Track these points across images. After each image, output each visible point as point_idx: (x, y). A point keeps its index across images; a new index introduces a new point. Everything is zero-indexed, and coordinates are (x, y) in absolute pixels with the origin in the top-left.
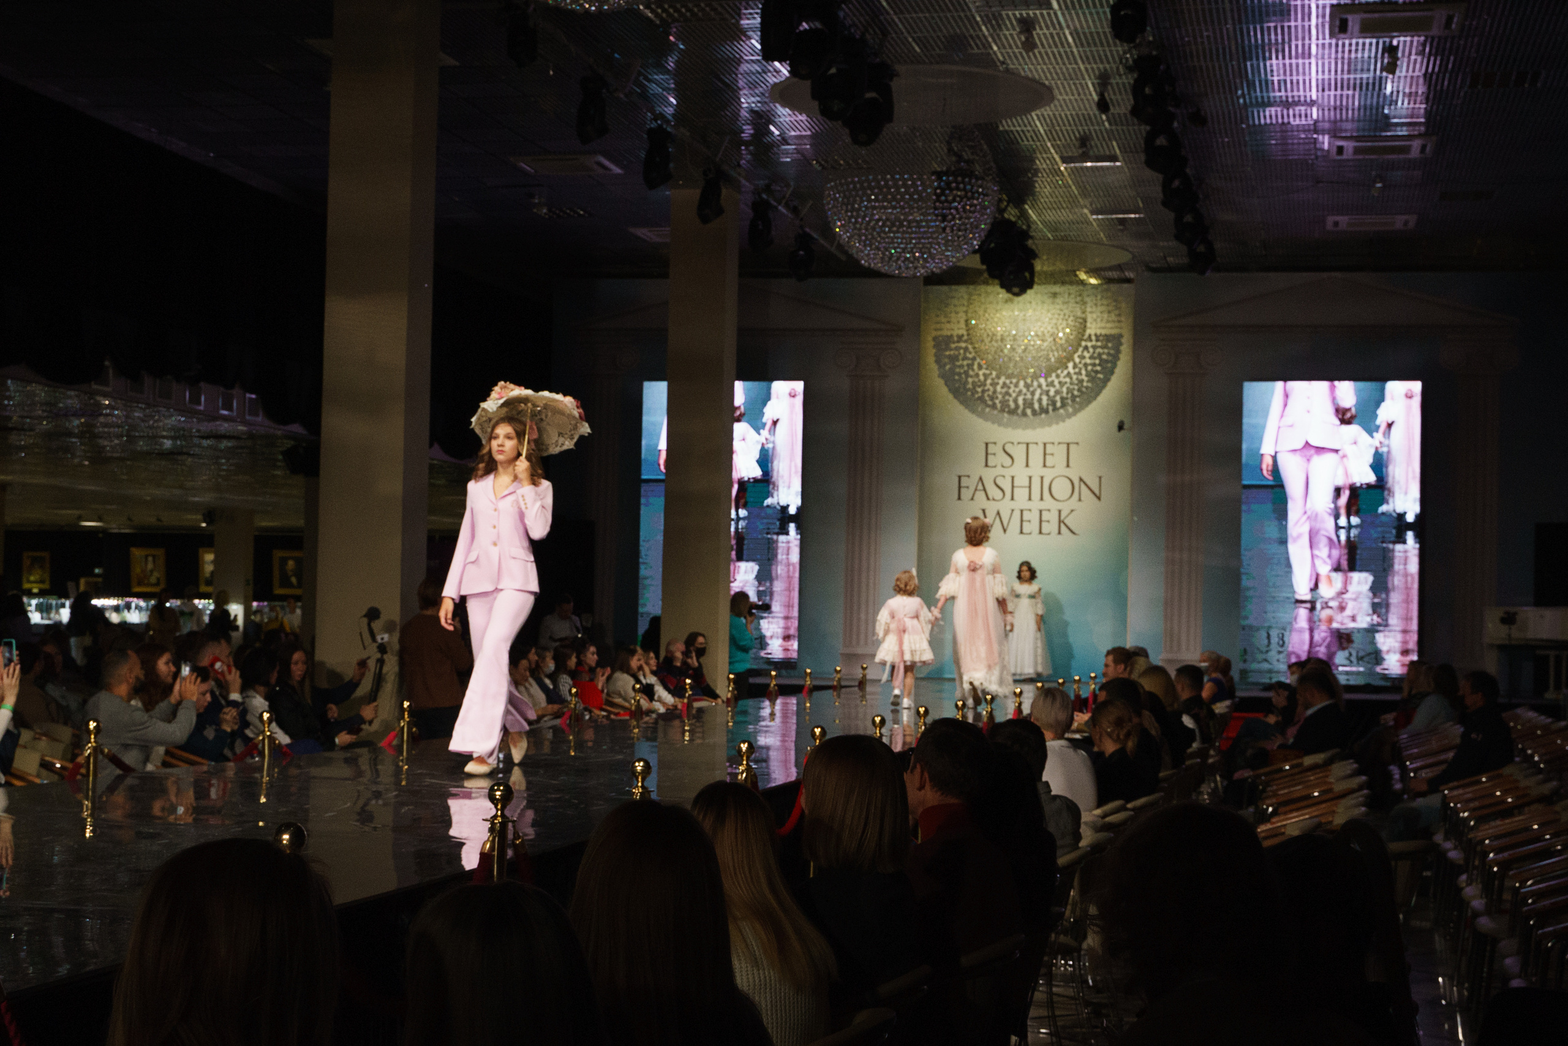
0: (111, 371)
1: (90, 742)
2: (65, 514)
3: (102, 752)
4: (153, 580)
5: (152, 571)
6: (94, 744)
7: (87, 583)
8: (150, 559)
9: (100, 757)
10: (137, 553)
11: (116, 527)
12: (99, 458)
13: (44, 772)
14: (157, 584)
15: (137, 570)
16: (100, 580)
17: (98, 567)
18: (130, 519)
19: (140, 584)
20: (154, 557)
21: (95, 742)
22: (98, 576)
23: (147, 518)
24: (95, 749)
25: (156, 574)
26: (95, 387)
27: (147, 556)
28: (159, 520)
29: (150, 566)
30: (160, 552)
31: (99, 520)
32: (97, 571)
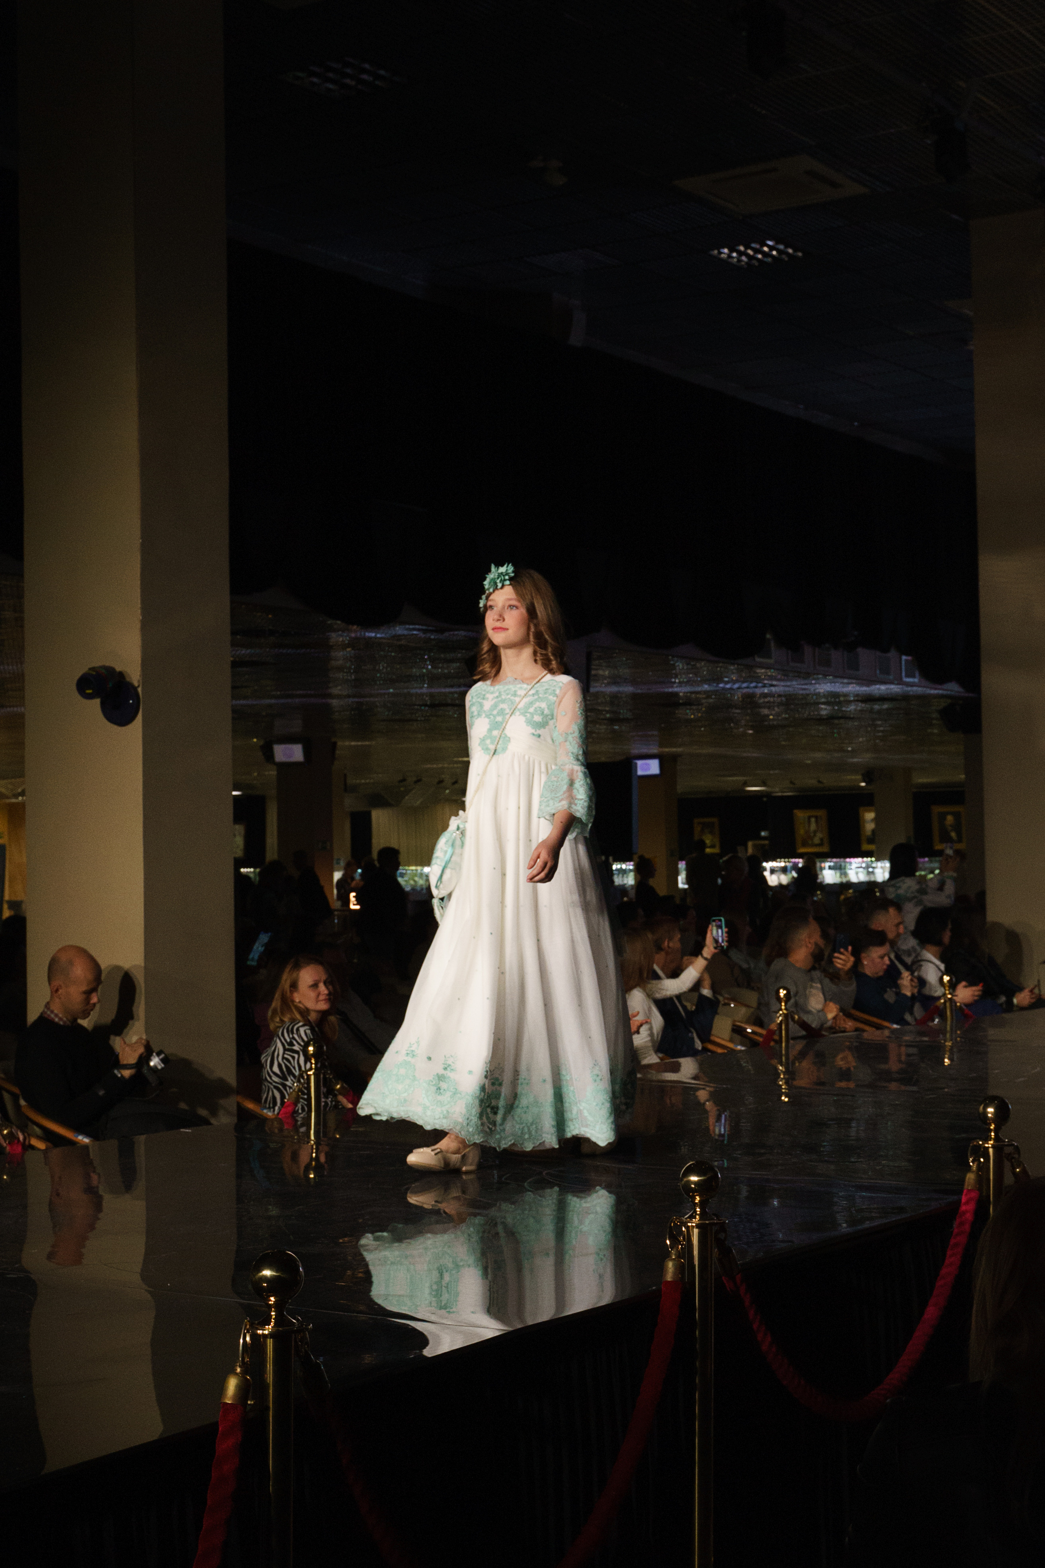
0: (772, 644)
1: (781, 1010)
2: (731, 781)
3: (793, 1019)
4: (817, 840)
5: (815, 832)
6: (785, 1012)
7: (754, 846)
8: (813, 820)
9: (791, 1023)
10: (800, 815)
11: (781, 790)
12: (761, 726)
13: (737, 1037)
14: (821, 844)
15: (801, 832)
16: (767, 842)
17: (764, 830)
18: (792, 783)
19: (805, 844)
20: (816, 817)
21: (786, 1009)
22: (764, 838)
23: (809, 781)
24: (786, 1016)
25: (819, 835)
26: (758, 659)
27: (809, 818)
28: (819, 782)
29: (813, 826)
30: (822, 813)
31: (764, 784)
32: (763, 834)
